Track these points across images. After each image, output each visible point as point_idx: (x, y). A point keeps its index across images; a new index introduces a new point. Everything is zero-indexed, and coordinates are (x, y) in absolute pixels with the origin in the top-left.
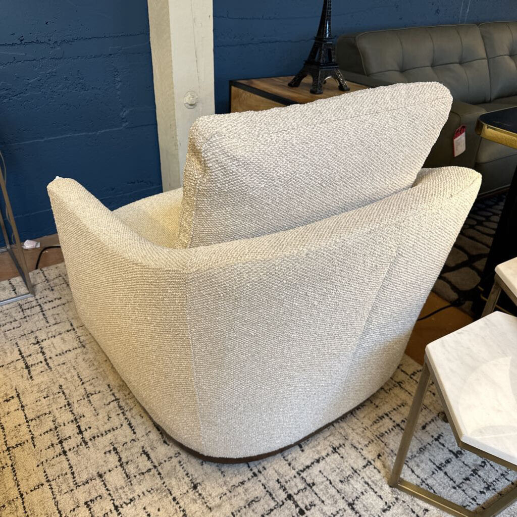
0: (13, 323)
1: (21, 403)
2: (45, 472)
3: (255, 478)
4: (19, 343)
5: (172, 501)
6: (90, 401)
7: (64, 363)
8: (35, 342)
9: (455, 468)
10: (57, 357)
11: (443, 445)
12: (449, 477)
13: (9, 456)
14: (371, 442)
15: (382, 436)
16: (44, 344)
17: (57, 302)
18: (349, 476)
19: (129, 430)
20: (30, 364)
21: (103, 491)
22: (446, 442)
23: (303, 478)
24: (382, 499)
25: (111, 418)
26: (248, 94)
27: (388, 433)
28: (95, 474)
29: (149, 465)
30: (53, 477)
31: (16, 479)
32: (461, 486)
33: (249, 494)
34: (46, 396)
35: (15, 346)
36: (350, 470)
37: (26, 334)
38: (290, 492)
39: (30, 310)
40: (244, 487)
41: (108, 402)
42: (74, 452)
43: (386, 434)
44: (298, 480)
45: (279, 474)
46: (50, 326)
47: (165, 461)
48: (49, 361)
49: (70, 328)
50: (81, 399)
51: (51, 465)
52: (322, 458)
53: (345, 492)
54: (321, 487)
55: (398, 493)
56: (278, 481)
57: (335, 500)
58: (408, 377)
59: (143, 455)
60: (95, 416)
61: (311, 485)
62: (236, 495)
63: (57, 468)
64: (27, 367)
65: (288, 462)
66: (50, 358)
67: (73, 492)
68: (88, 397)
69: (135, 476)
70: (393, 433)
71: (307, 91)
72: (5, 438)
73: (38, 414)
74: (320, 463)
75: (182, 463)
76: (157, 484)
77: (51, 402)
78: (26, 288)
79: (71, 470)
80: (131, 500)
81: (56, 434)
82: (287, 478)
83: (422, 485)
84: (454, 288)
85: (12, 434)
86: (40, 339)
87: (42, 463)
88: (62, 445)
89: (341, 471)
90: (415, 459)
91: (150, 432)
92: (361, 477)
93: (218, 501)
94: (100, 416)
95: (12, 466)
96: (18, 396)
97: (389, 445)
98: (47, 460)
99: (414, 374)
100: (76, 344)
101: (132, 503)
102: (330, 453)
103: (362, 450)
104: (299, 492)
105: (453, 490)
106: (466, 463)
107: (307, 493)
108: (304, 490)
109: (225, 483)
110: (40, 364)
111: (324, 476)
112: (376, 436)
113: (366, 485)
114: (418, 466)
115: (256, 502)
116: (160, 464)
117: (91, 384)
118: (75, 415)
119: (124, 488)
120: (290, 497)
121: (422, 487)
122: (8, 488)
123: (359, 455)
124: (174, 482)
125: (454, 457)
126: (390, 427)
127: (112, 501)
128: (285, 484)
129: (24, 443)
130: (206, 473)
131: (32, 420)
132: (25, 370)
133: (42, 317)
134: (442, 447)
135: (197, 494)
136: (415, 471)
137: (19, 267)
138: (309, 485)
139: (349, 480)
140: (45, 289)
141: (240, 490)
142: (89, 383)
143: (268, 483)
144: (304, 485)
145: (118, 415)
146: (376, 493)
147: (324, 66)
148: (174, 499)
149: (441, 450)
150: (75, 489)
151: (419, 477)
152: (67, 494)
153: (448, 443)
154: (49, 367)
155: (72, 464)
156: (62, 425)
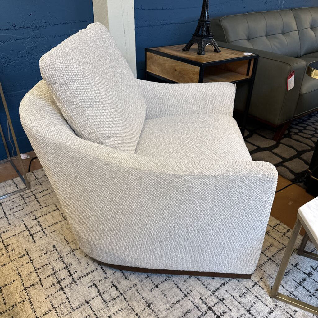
0: (18, 207)
1: (30, 258)
2: (51, 302)
3: (186, 297)
4: (24, 220)
5: (135, 316)
6: (74, 255)
7: (55, 231)
8: (34, 219)
9: (309, 284)
10: (49, 228)
11: (300, 269)
12: (306, 289)
13: (26, 293)
14: (255, 270)
15: (261, 266)
16: (40, 220)
17: (46, 192)
18: (245, 292)
19: (102, 272)
20: (32, 233)
21: (90, 312)
22: (301, 267)
23: (216, 296)
24: (267, 306)
25: (89, 264)
26: (158, 56)
27: (265, 264)
28: (84, 301)
29: (118, 293)
30: (56, 305)
31: (33, 308)
32: (314, 294)
33: (183, 308)
34: (45, 253)
35: (21, 222)
36: (245, 289)
37: (28, 214)
38: (209, 305)
39: (28, 198)
40: (180, 304)
41: (86, 254)
42: (68, 288)
43: (264, 265)
44: (213, 297)
45: (201, 294)
46: (42, 208)
47: (128, 290)
48: (45, 230)
49: (55, 208)
50: (68, 254)
51: (55, 297)
52: (226, 282)
53: (243, 303)
54: (228, 301)
55: (276, 301)
56: (201, 298)
57: (238, 308)
58: (272, 228)
59: (113, 287)
60: (79, 264)
61: (222, 300)
62: (175, 309)
63: (59, 299)
64: (31, 235)
65: (205, 286)
66: (45, 228)
67: (71, 314)
68: (73, 252)
69: (110, 301)
70: (268, 264)
71: (195, 54)
72: (22, 282)
73: (42, 265)
74: (226, 285)
75: (138, 291)
76: (124, 305)
77: (49, 256)
78: (24, 185)
79: (68, 300)
80: (109, 317)
81: (55, 277)
82: (206, 296)
83: (290, 295)
84: (291, 171)
85: (27, 279)
86: (37, 216)
87: (49, 296)
88: (60, 284)
89: (239, 290)
90: (284, 279)
91: (115, 272)
92: (252, 293)
93: (164, 313)
94: (82, 264)
95: (29, 299)
96: (27, 254)
97: (266, 271)
98: (51, 295)
99: (275, 226)
100: (61, 218)
102: (231, 279)
104: (215, 305)
105: (310, 298)
106: (315, 280)
107: (220, 305)
109: (167, 302)
110: (39, 232)
111: (229, 294)
112: (258, 266)
113: (256, 298)
114: (286, 283)
115: (189, 313)
116: (125, 292)
117: (74, 244)
118: (65, 264)
119: (103, 309)
120: (209, 308)
121: (291, 297)
122: (28, 314)
124: (135, 304)
125: (308, 277)
126: (266, 260)
128: (205, 300)
129: (35, 284)
130: (154, 296)
131: (38, 269)
132: (29, 237)
133: (36, 202)
134: (299, 271)
135: (151, 310)
136: (285, 287)
137: (18, 171)
138: (220, 300)
139: (245, 295)
140: (37, 185)
141: (178, 305)
142: (73, 242)
143: (195, 300)
144: (217, 300)
145: (94, 262)
146: (263, 302)
147: (205, 37)
148: (137, 314)
149: (299, 273)
150: (72, 312)
151: (288, 291)
152: (67, 316)
153: (303, 268)
154: (45, 234)
155: (68, 296)
156: (58, 271)
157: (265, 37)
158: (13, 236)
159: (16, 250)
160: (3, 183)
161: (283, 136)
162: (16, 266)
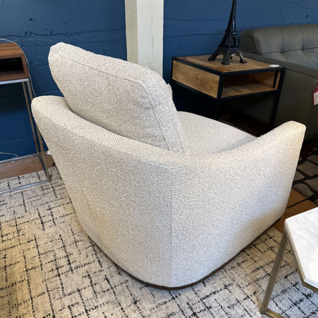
0: (37, 197)
1: (37, 244)
2: (46, 286)
3: (173, 300)
4: (39, 209)
5: (120, 310)
6: (77, 246)
7: (64, 222)
8: (48, 209)
9: (306, 305)
10: (60, 218)
11: (299, 290)
12: (301, 311)
13: (27, 275)
14: (250, 284)
15: (257, 281)
16: (53, 210)
17: (63, 186)
18: (234, 304)
19: (98, 264)
20: (44, 221)
21: (79, 300)
22: (301, 287)
23: (204, 303)
25: (88, 256)
27: (261, 279)
28: (76, 289)
29: (108, 287)
30: (51, 289)
31: (30, 288)
33: (168, 310)
34: (51, 241)
35: (37, 210)
36: (235, 300)
37: (44, 203)
38: (195, 311)
39: (47, 190)
41: (87, 247)
42: (65, 275)
43: (260, 279)
44: (201, 304)
45: (189, 299)
46: (58, 200)
47: (118, 285)
48: (55, 220)
49: (69, 201)
50: (71, 244)
51: (51, 281)
52: (217, 291)
53: (231, 314)
54: (215, 310)
55: (266, 317)
56: (188, 303)
58: (277, 244)
59: (105, 280)
60: (79, 254)
62: (160, 309)
63: (54, 284)
64: (42, 223)
65: (195, 292)
66: (56, 218)
67: (62, 299)
68: (76, 243)
69: (99, 293)
70: (265, 279)
71: (220, 63)
72: (25, 264)
73: (46, 251)
74: (216, 294)
75: (128, 287)
76: (112, 299)
77: (54, 244)
78: (46, 177)
79: (62, 286)
80: (96, 307)
81: (55, 264)
82: (194, 302)
83: (282, 314)
85: (30, 262)
86: (51, 207)
87: (45, 280)
88: (58, 271)
89: (229, 301)
90: (279, 297)
91: (111, 266)
92: (242, 305)
93: (149, 312)
94: (82, 255)
95: (28, 280)
96: (35, 239)
97: (262, 286)
98: (48, 279)
100: (72, 211)
101: (96, 309)
102: (222, 289)
103: (244, 288)
104: (201, 311)
106: (313, 302)
107: (206, 312)
108: (204, 311)
109: (154, 302)
110: (50, 221)
111: (218, 303)
112: (254, 280)
113: (245, 311)
114: (280, 301)
115: (173, 315)
116: (115, 287)
117: (79, 235)
118: (67, 253)
119: (92, 299)
120: (194, 314)
122: (24, 294)
123: (242, 291)
124: (122, 298)
125: (306, 298)
126: (264, 275)
127: (84, 307)
128: (192, 305)
129: (36, 267)
130: (143, 294)
131: (42, 254)
132: (41, 224)
133: (54, 194)
134: (298, 291)
135: (136, 307)
136: (278, 305)
137: (43, 165)
138: (207, 308)
139: (234, 307)
140: (57, 178)
141: (163, 307)
142: (78, 234)
143: (181, 304)
144: (204, 307)
145: (93, 255)
146: (251, 316)
147: (230, 47)
148: (122, 309)
149: (297, 293)
150: (63, 297)
151: (281, 309)
152: (58, 300)
153: (302, 289)
154: (55, 224)
155: (63, 282)
156: (59, 258)
157: (301, 50)
158: (27, 222)
159: (26, 235)
160: (28, 174)
161: (310, 153)
162: (23, 249)
